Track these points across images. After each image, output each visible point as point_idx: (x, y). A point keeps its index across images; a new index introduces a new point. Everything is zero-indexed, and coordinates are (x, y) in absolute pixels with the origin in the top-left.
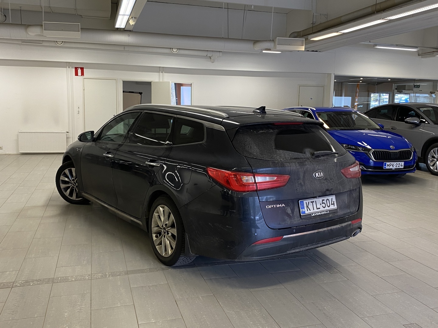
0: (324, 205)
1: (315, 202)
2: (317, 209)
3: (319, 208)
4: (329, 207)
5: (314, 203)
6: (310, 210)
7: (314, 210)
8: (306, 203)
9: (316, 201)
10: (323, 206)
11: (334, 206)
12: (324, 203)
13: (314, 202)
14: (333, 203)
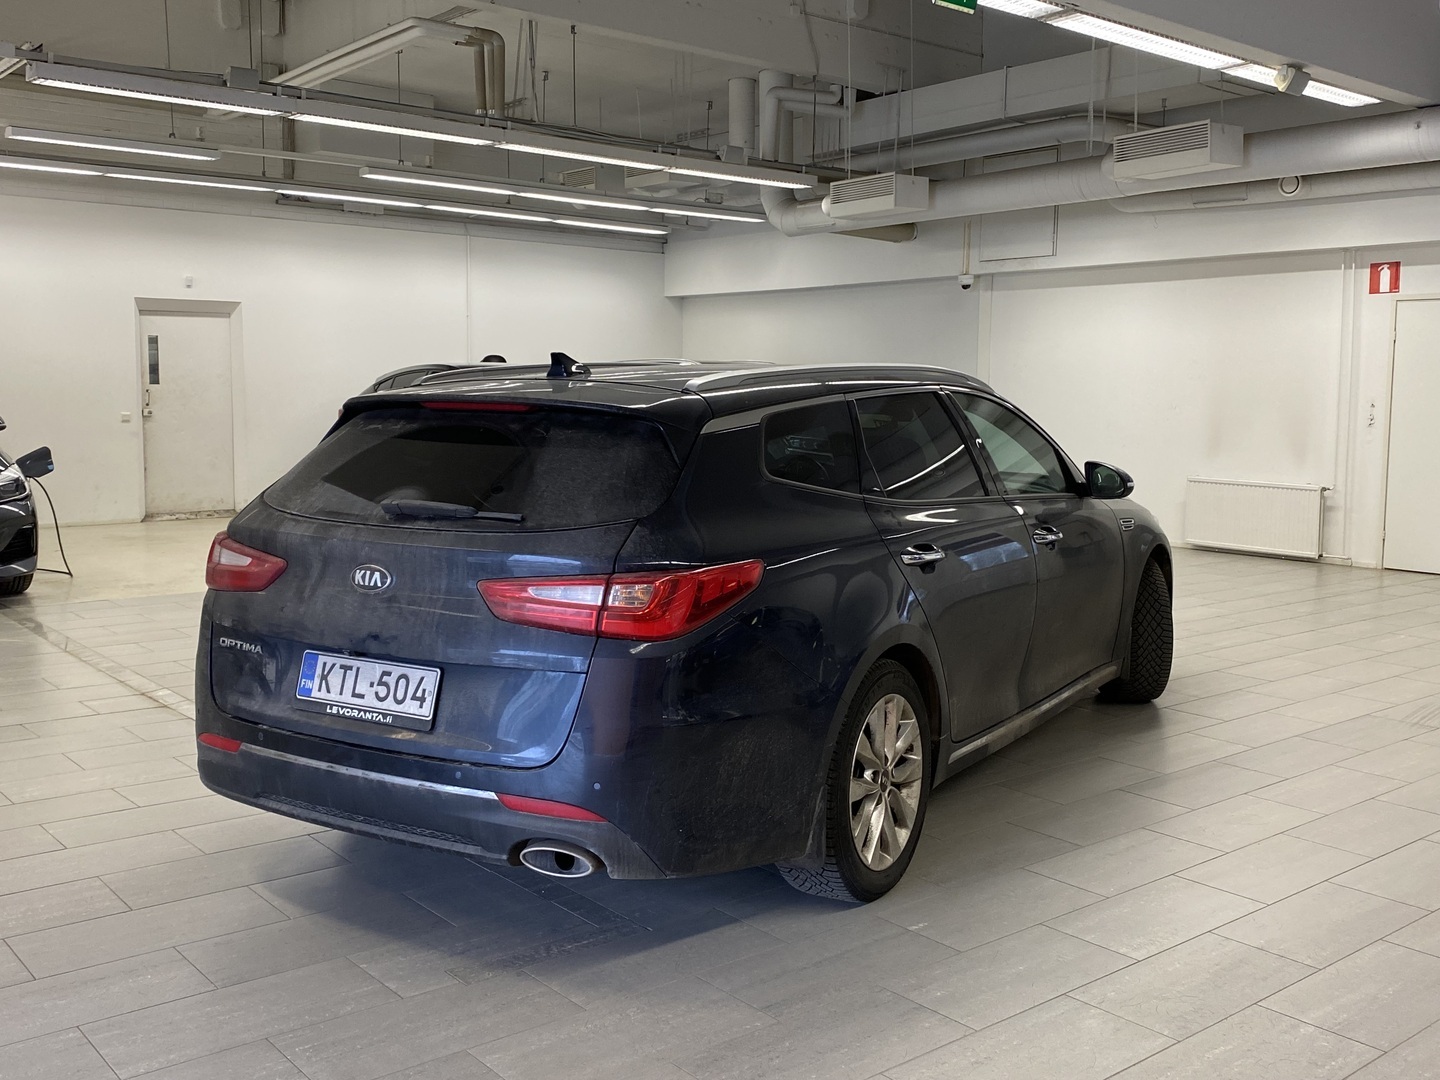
0: (382, 691)
1: (354, 669)
2: (353, 696)
3: (362, 696)
4: (399, 702)
5: (351, 675)
6: (329, 691)
7: (341, 694)
8: (325, 664)
9: (358, 669)
10: (377, 693)
11: (421, 707)
12: (386, 685)
13: (351, 668)
14: (419, 694)
